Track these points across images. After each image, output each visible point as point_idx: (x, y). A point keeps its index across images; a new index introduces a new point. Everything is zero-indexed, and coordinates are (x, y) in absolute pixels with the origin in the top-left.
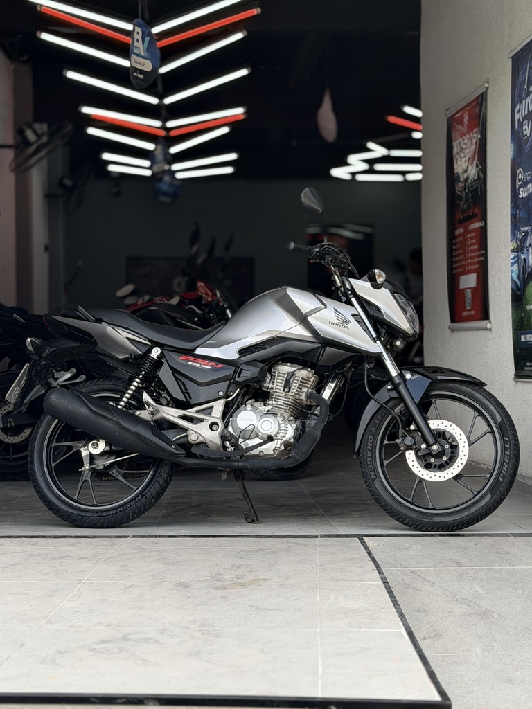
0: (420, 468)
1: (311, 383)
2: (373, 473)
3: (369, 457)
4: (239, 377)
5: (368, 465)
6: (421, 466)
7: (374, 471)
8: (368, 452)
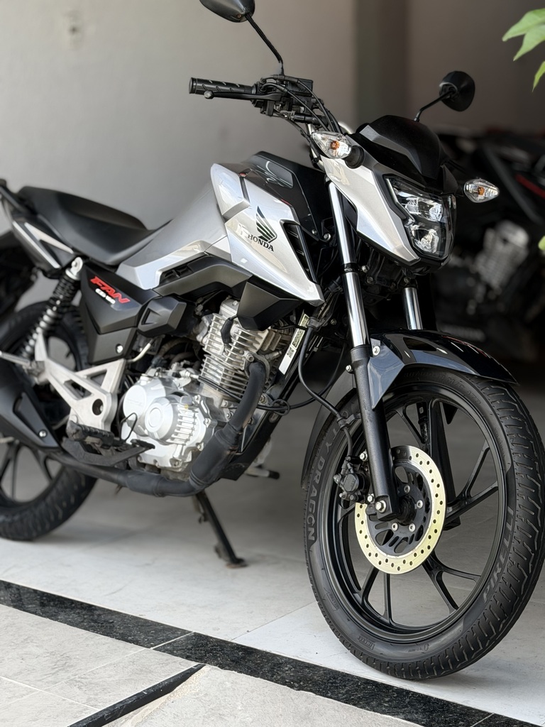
0: (369, 541)
1: (261, 342)
2: (313, 530)
3: (313, 498)
4: (144, 322)
5: (309, 513)
6: (372, 536)
7: (315, 526)
8: (314, 489)
